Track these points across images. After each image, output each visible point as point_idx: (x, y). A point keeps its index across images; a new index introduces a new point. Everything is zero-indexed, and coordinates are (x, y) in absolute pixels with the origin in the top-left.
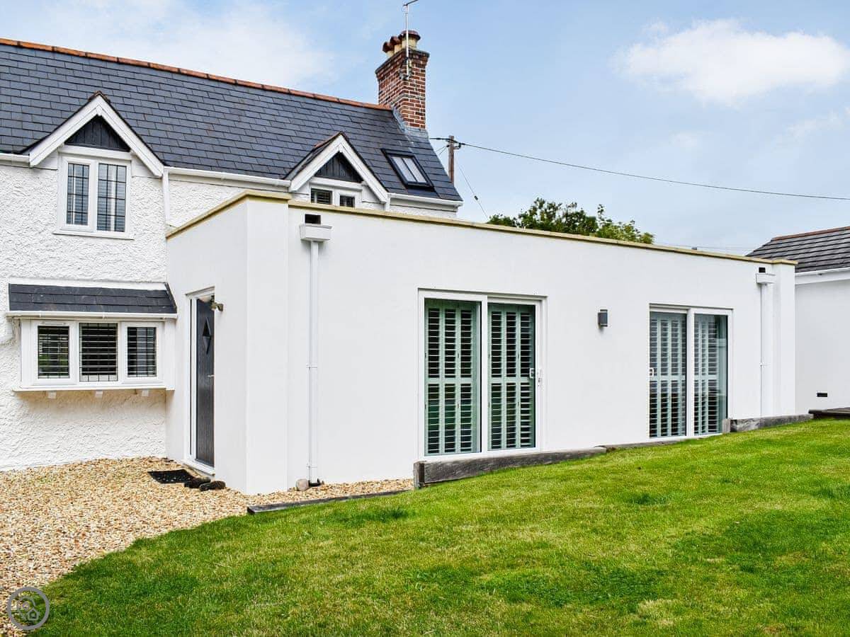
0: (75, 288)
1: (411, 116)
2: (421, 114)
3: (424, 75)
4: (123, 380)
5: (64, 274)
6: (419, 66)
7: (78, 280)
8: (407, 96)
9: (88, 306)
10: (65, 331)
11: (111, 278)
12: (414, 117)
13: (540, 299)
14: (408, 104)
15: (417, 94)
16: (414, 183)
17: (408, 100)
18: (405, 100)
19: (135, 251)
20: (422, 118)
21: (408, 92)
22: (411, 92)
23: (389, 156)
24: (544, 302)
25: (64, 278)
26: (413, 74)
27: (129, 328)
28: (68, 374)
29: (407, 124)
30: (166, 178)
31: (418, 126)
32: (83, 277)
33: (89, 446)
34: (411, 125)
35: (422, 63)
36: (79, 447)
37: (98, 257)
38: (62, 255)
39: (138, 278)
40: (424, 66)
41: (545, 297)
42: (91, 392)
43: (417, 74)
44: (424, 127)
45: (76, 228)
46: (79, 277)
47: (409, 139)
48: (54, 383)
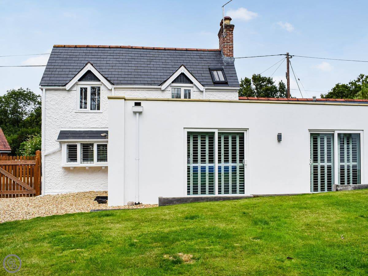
0: (82, 131)
1: (227, 52)
2: (231, 51)
3: (233, 34)
4: (95, 163)
5: (78, 126)
6: (230, 31)
7: (84, 128)
8: (225, 44)
9: (83, 137)
10: (76, 146)
11: (94, 127)
12: (228, 52)
13: (246, 130)
14: (225, 47)
15: (229, 43)
16: (219, 81)
17: (225, 46)
18: (224, 46)
19: (103, 117)
20: (232, 53)
21: (225, 42)
22: (227, 42)
23: (211, 71)
24: (248, 131)
25: (79, 128)
26: (227, 34)
27: (97, 145)
28: (77, 161)
29: (225, 56)
30: (113, 89)
31: (230, 56)
32: (85, 127)
33: (87, 186)
34: (227, 56)
35: (231, 29)
36: (84, 187)
37: (90, 119)
38: (78, 120)
39: (104, 126)
40: (232, 31)
41: (248, 129)
42: (85, 167)
43: (229, 34)
44: (233, 56)
45: (83, 110)
46: (84, 127)
47: (224, 62)
48: (72, 164)
